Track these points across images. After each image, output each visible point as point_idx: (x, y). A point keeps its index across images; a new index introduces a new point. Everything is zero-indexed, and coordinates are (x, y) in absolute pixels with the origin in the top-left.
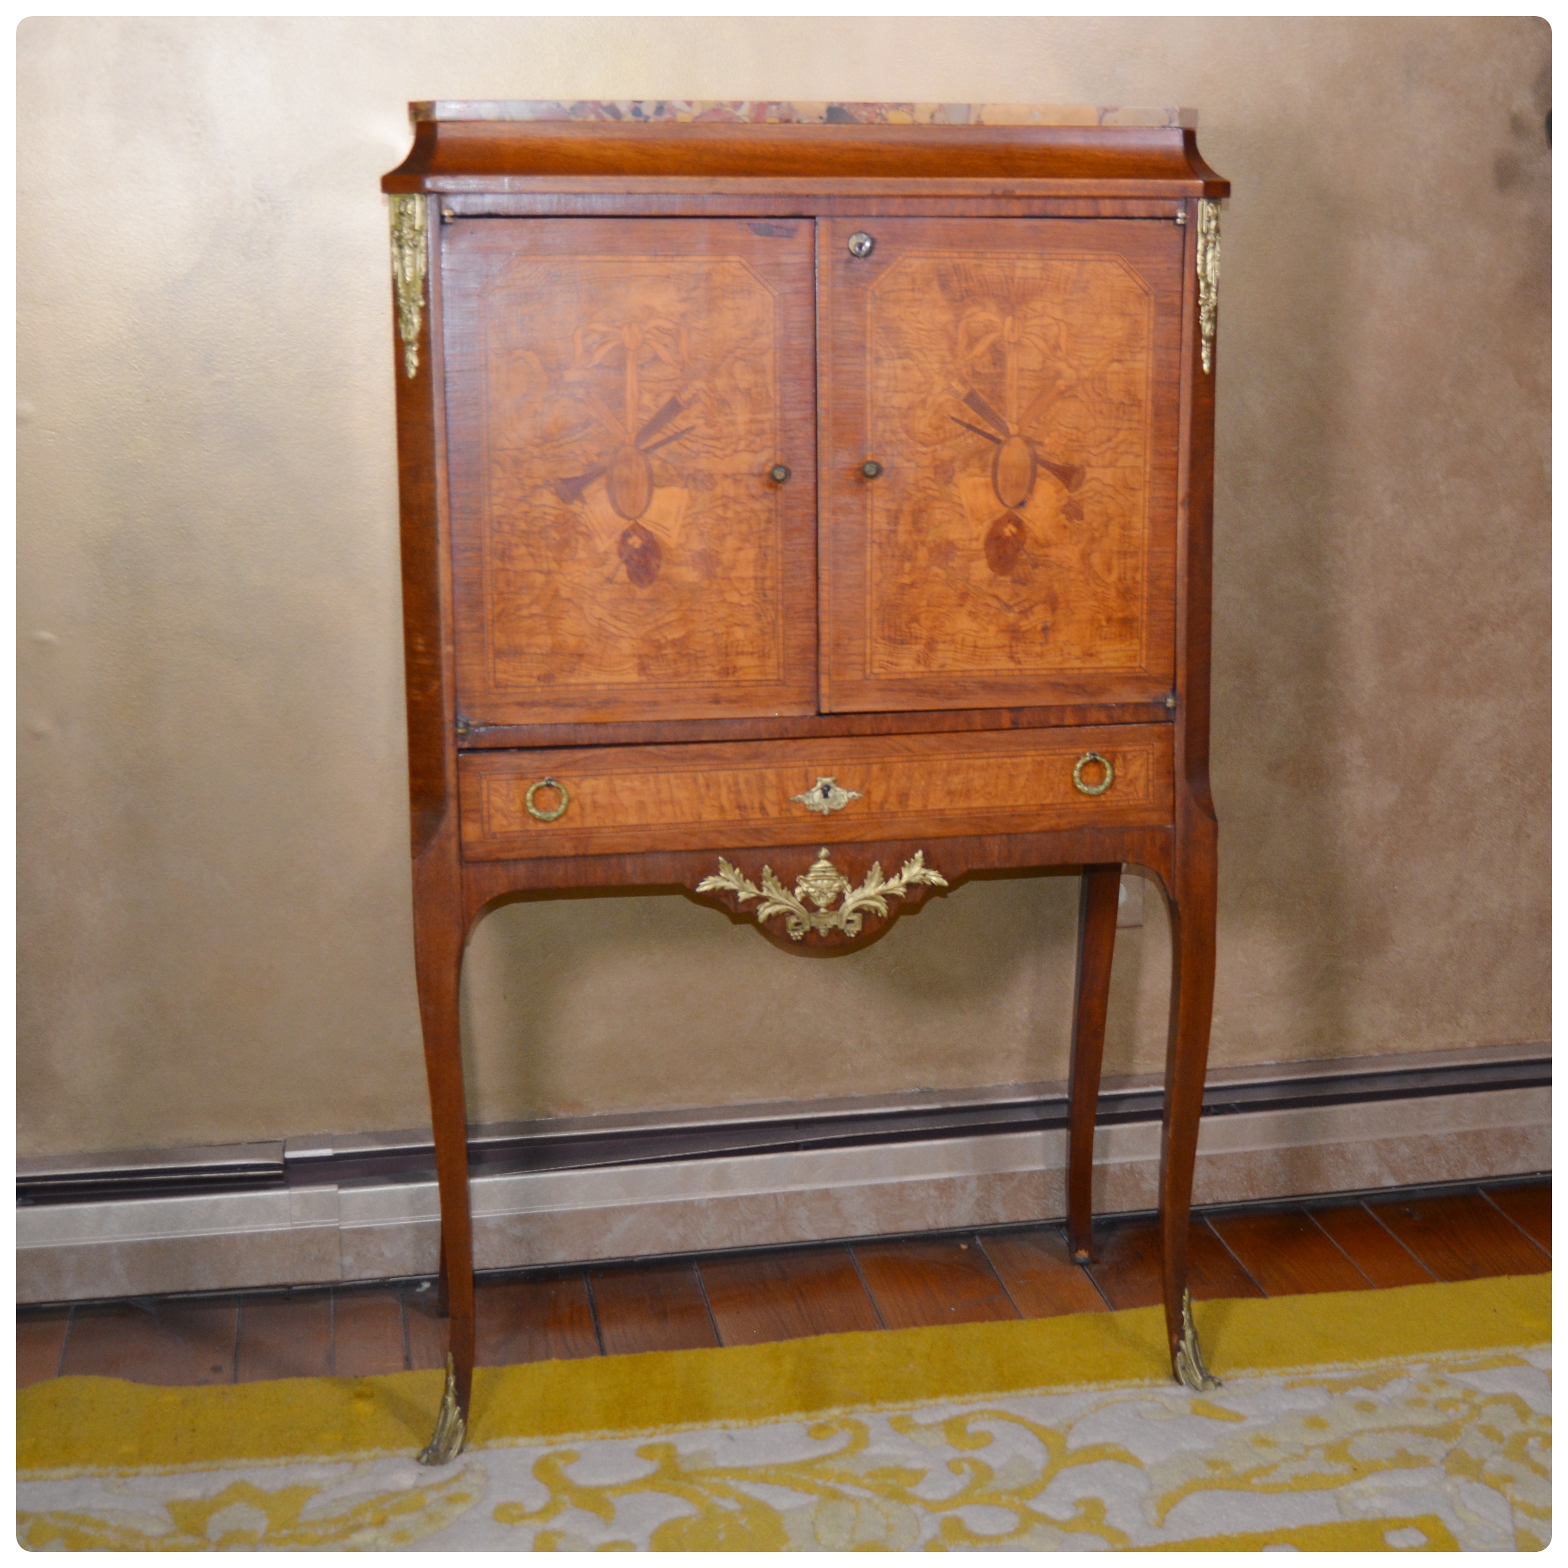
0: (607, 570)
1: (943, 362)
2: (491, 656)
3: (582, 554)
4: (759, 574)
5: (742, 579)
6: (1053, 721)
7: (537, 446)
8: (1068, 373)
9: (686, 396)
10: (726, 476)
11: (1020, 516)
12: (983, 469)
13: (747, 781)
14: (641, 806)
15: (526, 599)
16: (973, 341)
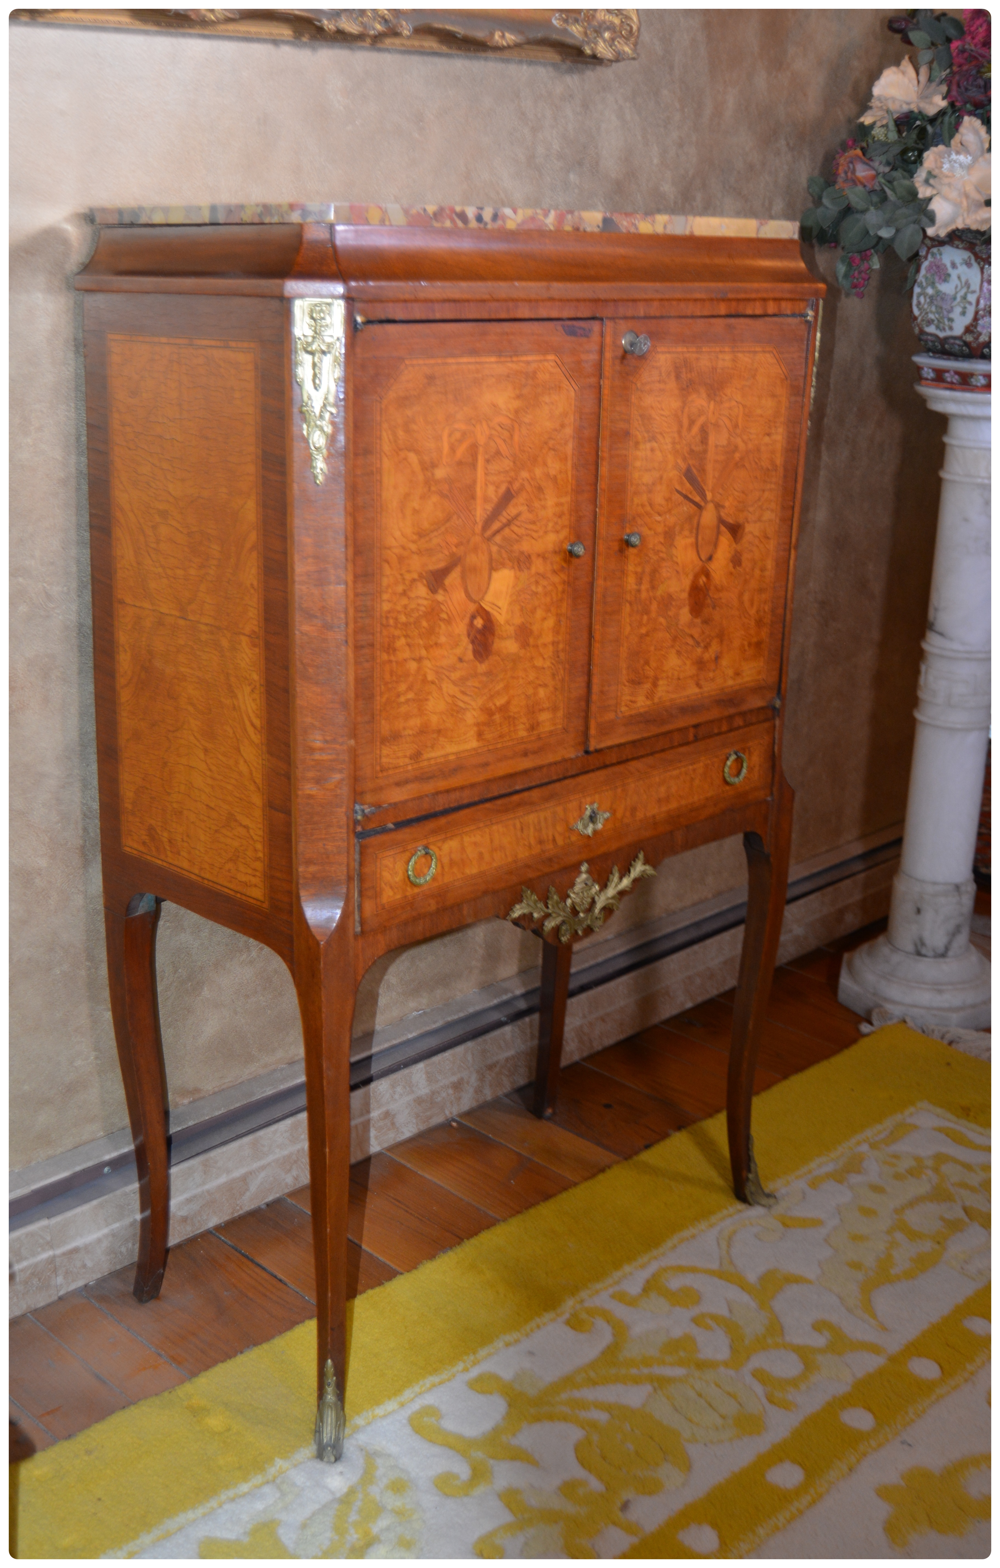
0: (458, 651)
1: (674, 443)
2: (378, 743)
3: (443, 639)
4: (556, 639)
5: (545, 645)
6: (716, 731)
7: (414, 542)
8: (742, 446)
9: (516, 486)
10: (539, 555)
11: (708, 568)
12: (691, 532)
13: (546, 819)
14: (481, 856)
15: (402, 687)
16: (692, 422)
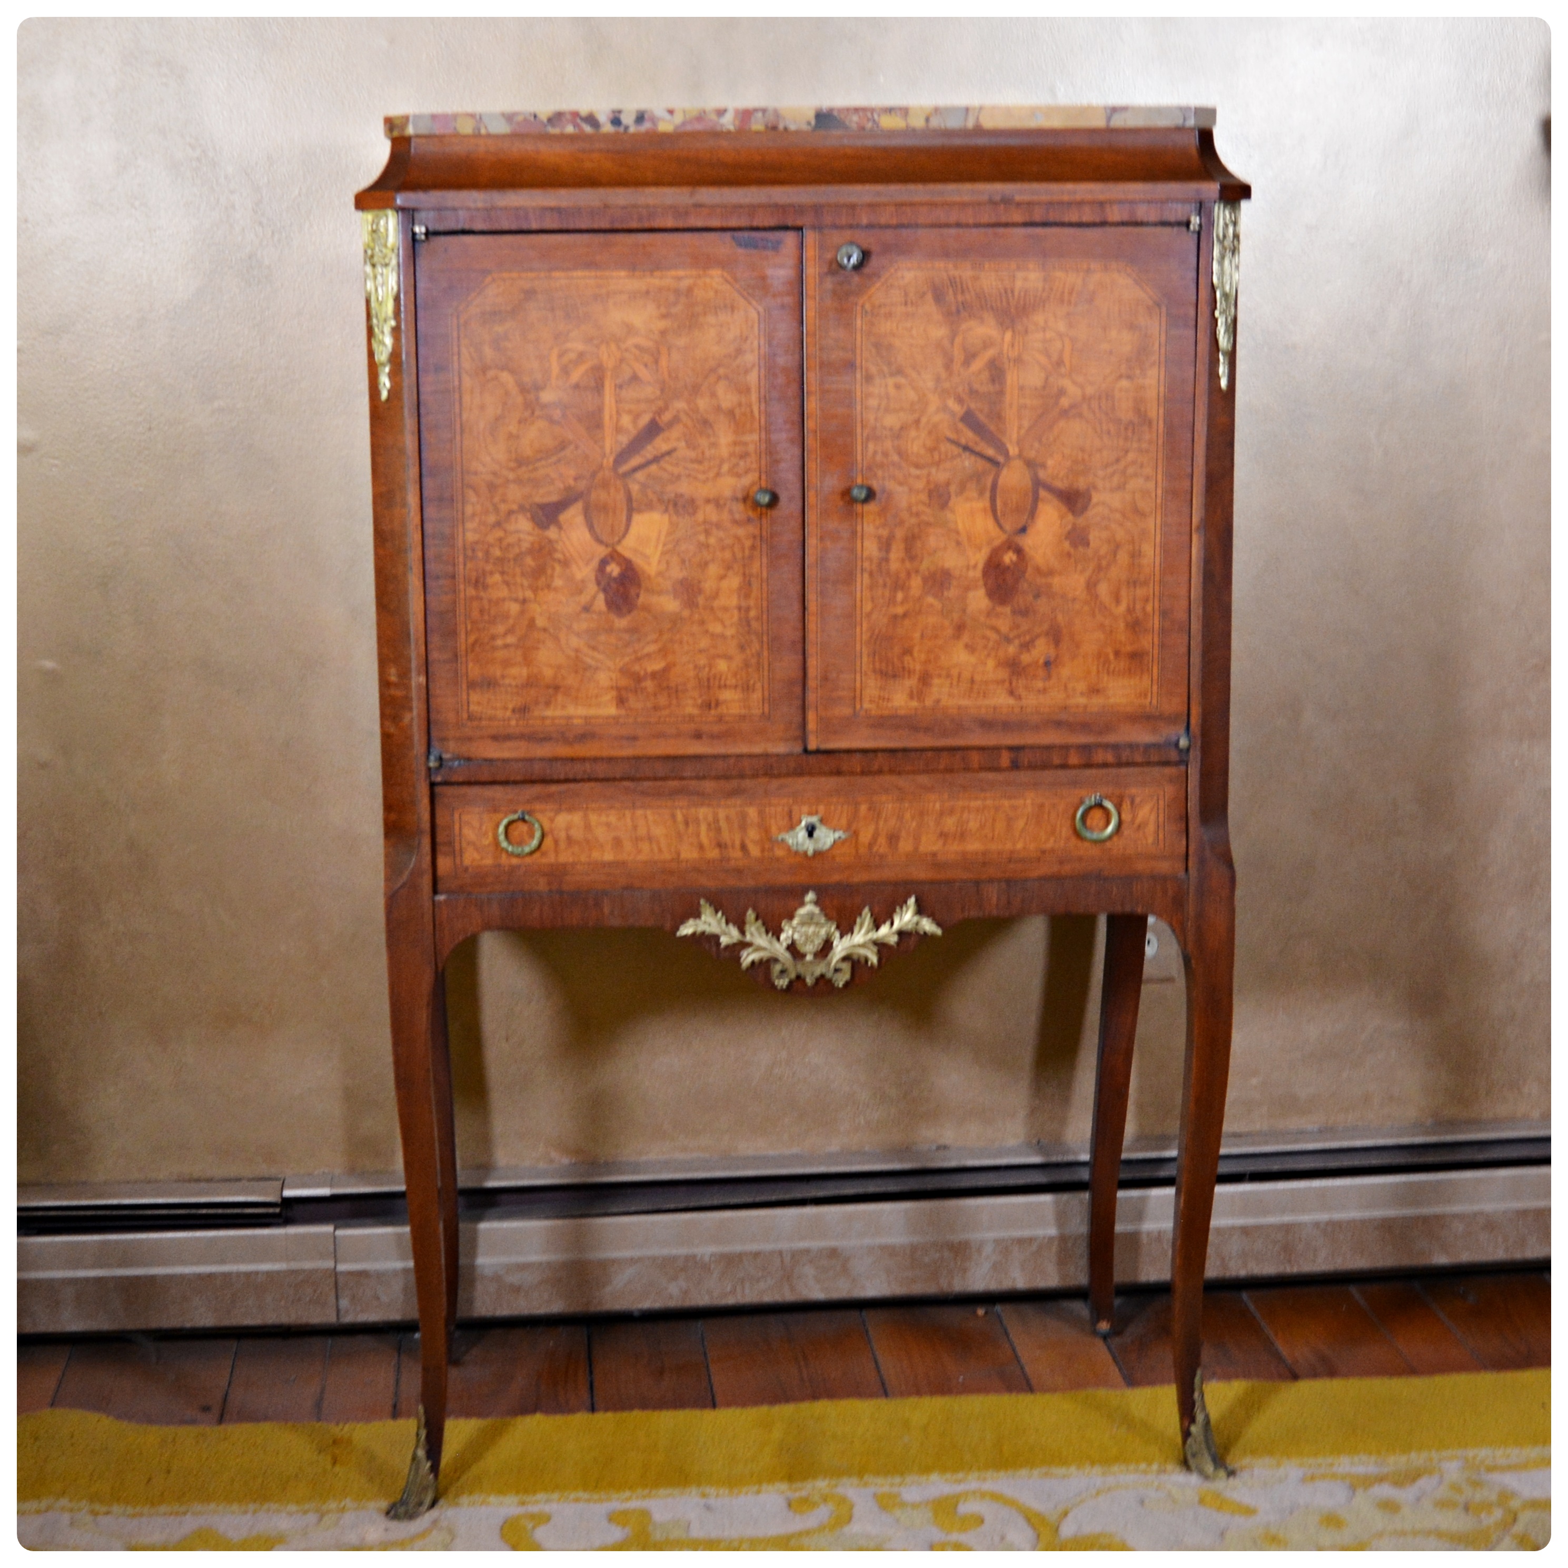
0: (584, 599)
1: (938, 380)
2: (464, 686)
3: (558, 582)
4: (744, 604)
5: (725, 609)
6: (1056, 762)
7: (512, 470)
8: (1073, 390)
9: (666, 417)
10: (708, 501)
11: (1021, 543)
12: (981, 494)
13: (728, 819)
15: (500, 629)
16: (970, 357)
